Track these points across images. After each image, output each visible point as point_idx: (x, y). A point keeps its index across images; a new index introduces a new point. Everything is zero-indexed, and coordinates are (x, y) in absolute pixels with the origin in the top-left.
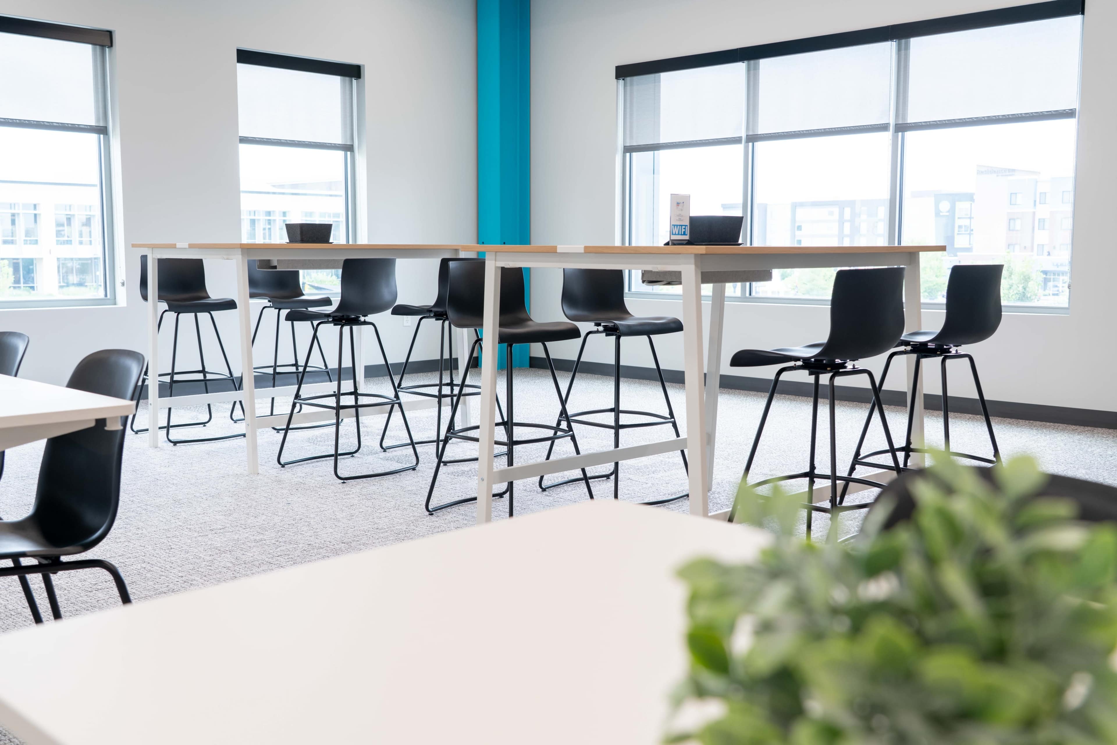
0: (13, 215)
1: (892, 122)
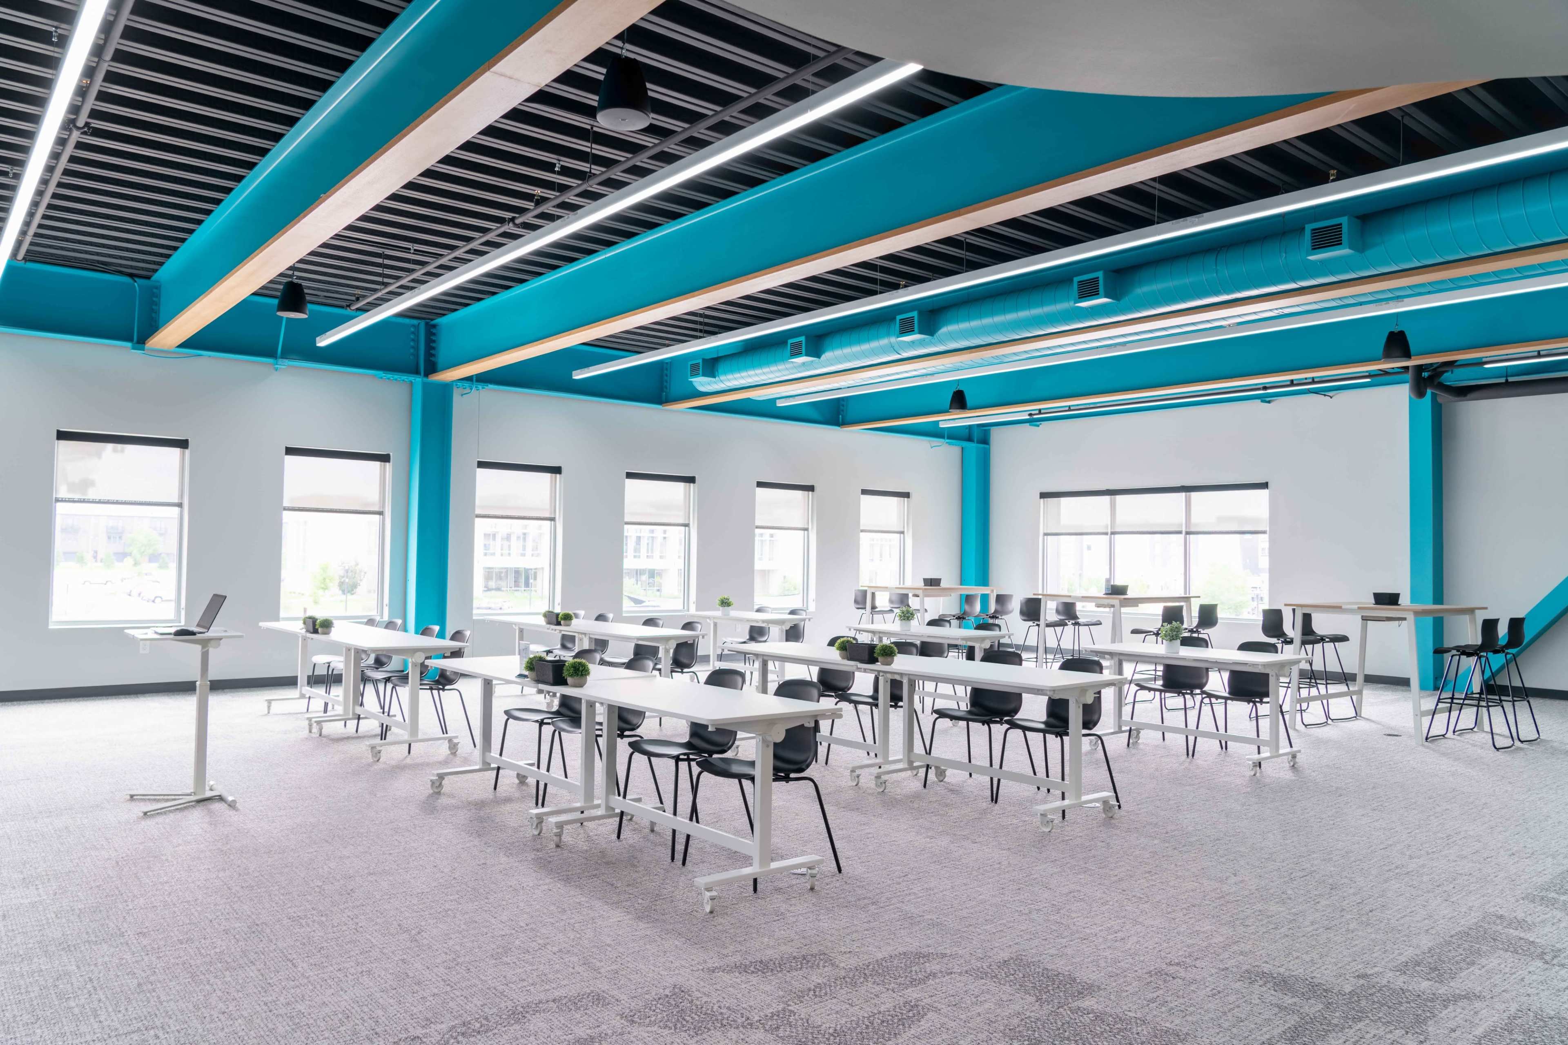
1: (1184, 530)
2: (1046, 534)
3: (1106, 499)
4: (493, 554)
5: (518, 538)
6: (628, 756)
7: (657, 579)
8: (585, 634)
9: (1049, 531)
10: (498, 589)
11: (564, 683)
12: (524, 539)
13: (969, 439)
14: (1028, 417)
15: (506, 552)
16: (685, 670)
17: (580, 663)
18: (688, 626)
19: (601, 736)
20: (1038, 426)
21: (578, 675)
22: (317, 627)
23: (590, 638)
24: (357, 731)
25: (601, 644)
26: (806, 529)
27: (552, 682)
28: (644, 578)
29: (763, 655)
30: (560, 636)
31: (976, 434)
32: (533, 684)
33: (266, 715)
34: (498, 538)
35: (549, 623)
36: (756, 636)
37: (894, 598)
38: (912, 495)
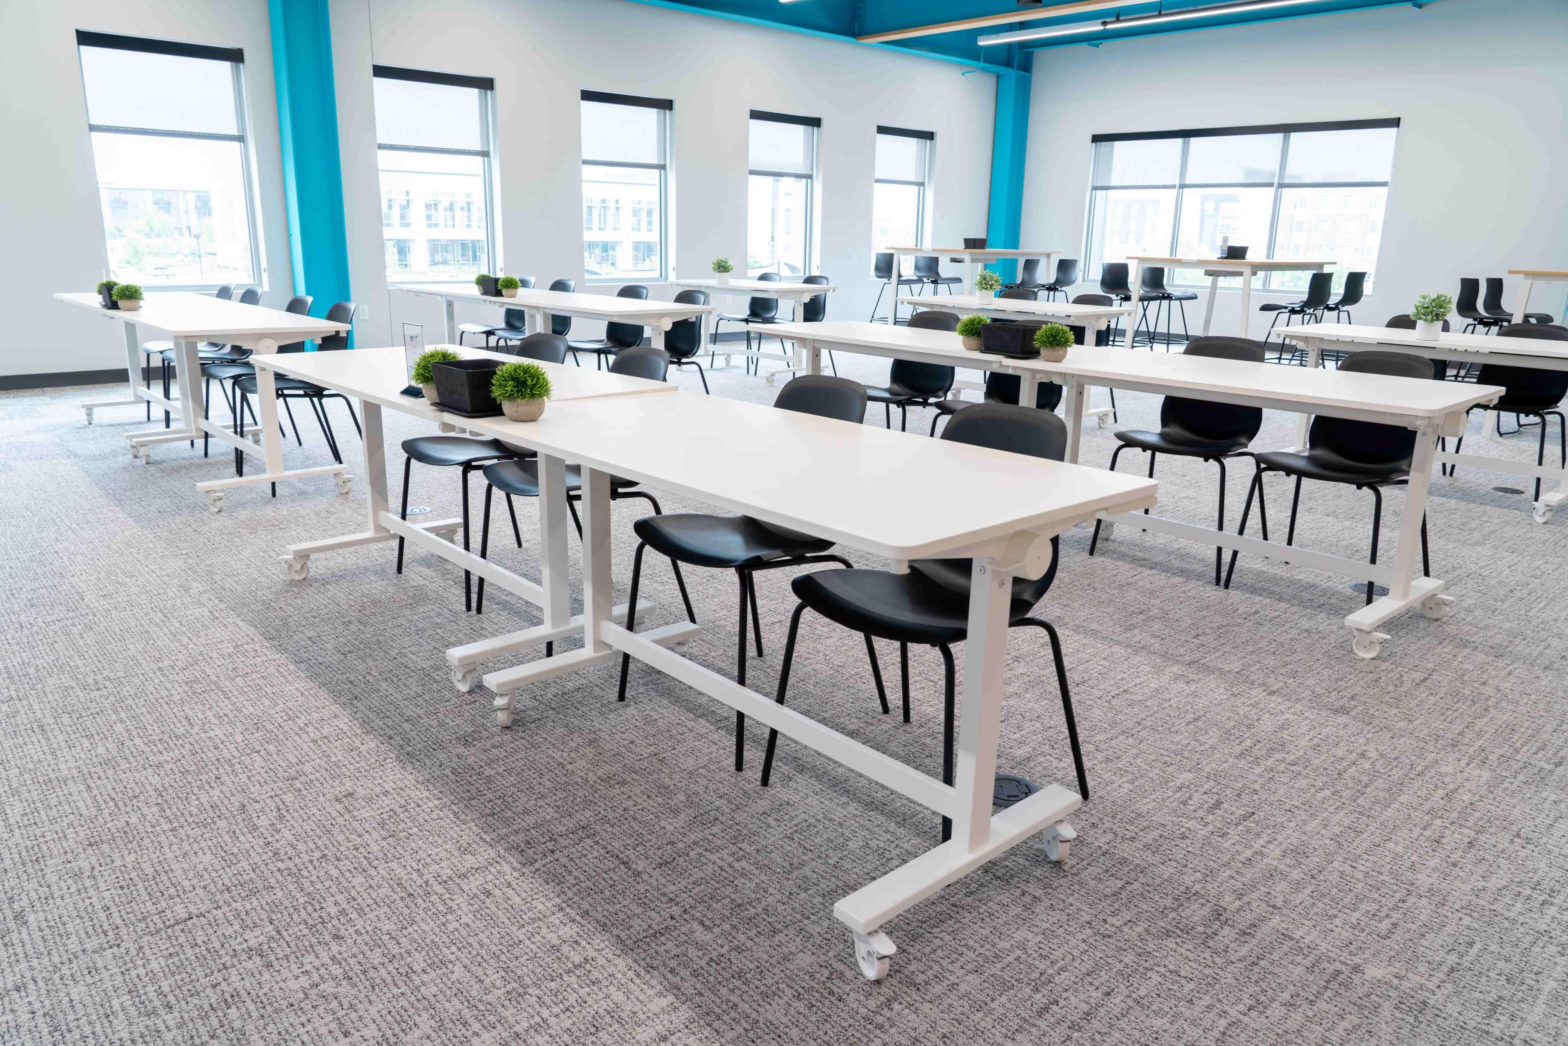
0: (390, 200)
1: (1276, 181)
2: (1095, 188)
3: (1179, 141)
4: (436, 225)
5: (462, 209)
6: (634, 554)
7: (611, 252)
8: (538, 308)
9: (1099, 184)
10: (445, 262)
11: (493, 410)
12: (469, 210)
13: (1008, 64)
14: (1101, 28)
15: (450, 223)
16: (684, 360)
17: (527, 370)
18: (686, 297)
19: (578, 497)
20: (1097, 46)
21: (523, 396)
22: (114, 298)
23: (545, 315)
24: (206, 455)
25: (561, 324)
26: (809, 177)
27: (469, 408)
28: (597, 251)
29: (815, 340)
30: (503, 311)
31: (1017, 58)
32: (431, 411)
33: (85, 427)
34: (441, 208)
35: (486, 293)
36: (759, 311)
37: (921, 264)
38: (938, 137)
